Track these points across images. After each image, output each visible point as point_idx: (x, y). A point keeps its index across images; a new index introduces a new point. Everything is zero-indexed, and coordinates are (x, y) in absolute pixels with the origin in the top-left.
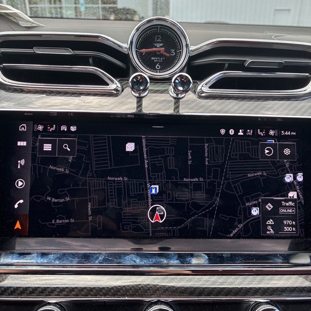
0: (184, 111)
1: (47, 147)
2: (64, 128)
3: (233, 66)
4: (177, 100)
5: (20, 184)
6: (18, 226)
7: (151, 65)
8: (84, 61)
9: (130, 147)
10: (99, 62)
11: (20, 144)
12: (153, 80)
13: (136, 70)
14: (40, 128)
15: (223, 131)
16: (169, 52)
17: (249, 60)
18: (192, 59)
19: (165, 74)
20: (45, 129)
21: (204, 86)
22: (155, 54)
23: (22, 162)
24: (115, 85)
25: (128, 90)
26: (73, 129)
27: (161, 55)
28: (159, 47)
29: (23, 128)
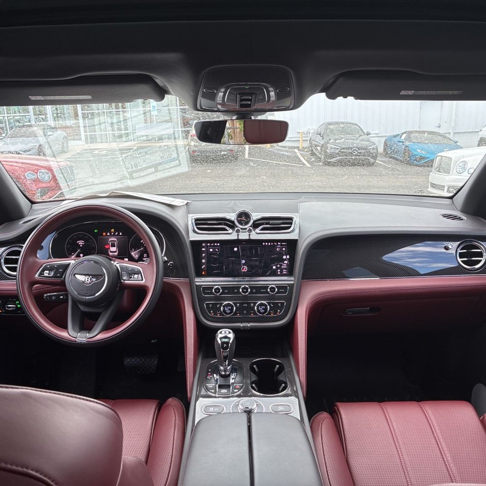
0: (252, 237)
1: (211, 250)
2: (216, 244)
3: (267, 224)
4: (249, 235)
5: (204, 261)
6: (203, 273)
7: (241, 224)
8: (221, 224)
9: (236, 249)
10: (225, 224)
11: (203, 249)
12: (242, 229)
13: (237, 227)
14: (209, 244)
15: (264, 244)
16: (247, 220)
17: (271, 222)
18: (254, 221)
19: (246, 227)
20: (210, 245)
21: (258, 230)
22: (243, 220)
23: (204, 255)
24: (230, 231)
25: (234, 232)
26: (218, 244)
27: (245, 221)
28: (243, 218)
29: (204, 245)
